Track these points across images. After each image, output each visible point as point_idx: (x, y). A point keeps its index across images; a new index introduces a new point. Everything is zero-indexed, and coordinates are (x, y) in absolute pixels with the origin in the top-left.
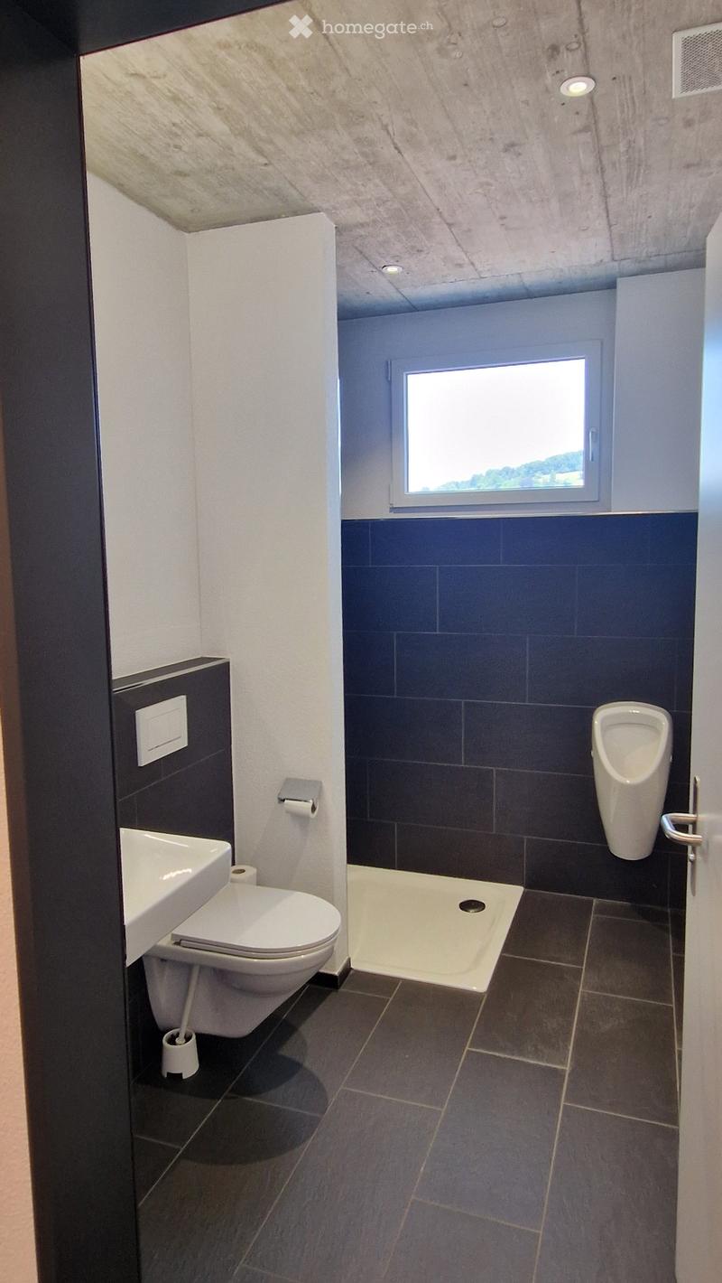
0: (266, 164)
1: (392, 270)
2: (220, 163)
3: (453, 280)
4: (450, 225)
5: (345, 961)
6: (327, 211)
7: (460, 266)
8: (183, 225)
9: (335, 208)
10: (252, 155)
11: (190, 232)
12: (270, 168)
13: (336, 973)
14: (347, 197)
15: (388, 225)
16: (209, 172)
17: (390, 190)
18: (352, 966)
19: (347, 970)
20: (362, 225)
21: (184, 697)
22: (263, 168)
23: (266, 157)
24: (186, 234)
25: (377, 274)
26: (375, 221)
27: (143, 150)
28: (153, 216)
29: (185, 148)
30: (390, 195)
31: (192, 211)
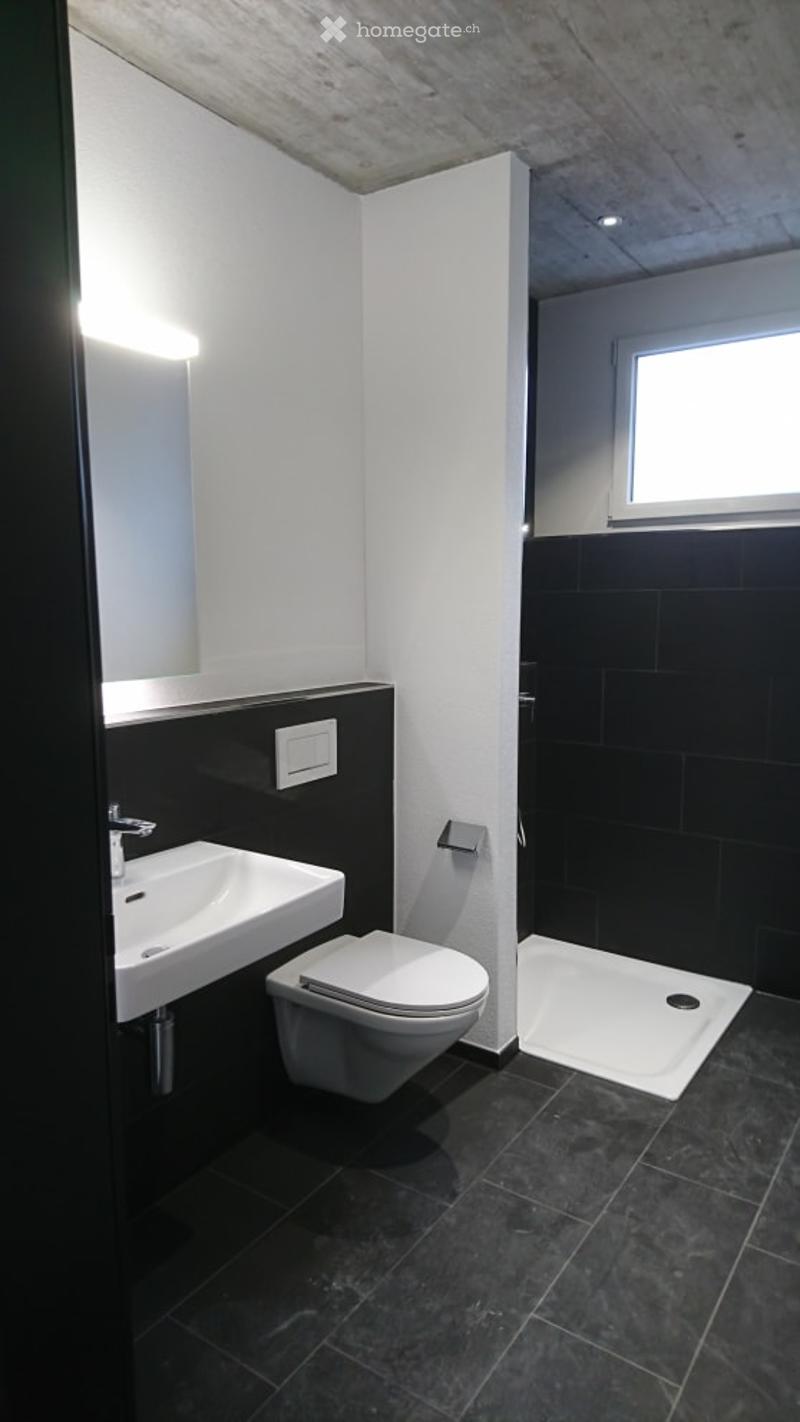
0: (432, 94)
1: (610, 221)
2: (379, 99)
3: (690, 230)
4: (672, 153)
5: (511, 1040)
6: (514, 148)
7: (696, 209)
8: (357, 185)
9: (524, 144)
10: (414, 83)
11: (364, 193)
12: (436, 99)
13: (498, 1052)
14: (534, 128)
15: (593, 160)
16: (370, 112)
17: (587, 112)
18: (521, 1047)
19: (513, 1049)
20: (562, 163)
21: (334, 721)
22: (430, 99)
23: (430, 84)
24: (362, 197)
25: (592, 229)
26: (576, 157)
27: (293, 93)
28: (320, 177)
29: (338, 85)
30: (586, 117)
31: (362, 165)
